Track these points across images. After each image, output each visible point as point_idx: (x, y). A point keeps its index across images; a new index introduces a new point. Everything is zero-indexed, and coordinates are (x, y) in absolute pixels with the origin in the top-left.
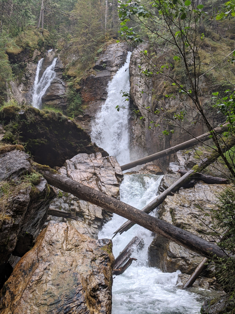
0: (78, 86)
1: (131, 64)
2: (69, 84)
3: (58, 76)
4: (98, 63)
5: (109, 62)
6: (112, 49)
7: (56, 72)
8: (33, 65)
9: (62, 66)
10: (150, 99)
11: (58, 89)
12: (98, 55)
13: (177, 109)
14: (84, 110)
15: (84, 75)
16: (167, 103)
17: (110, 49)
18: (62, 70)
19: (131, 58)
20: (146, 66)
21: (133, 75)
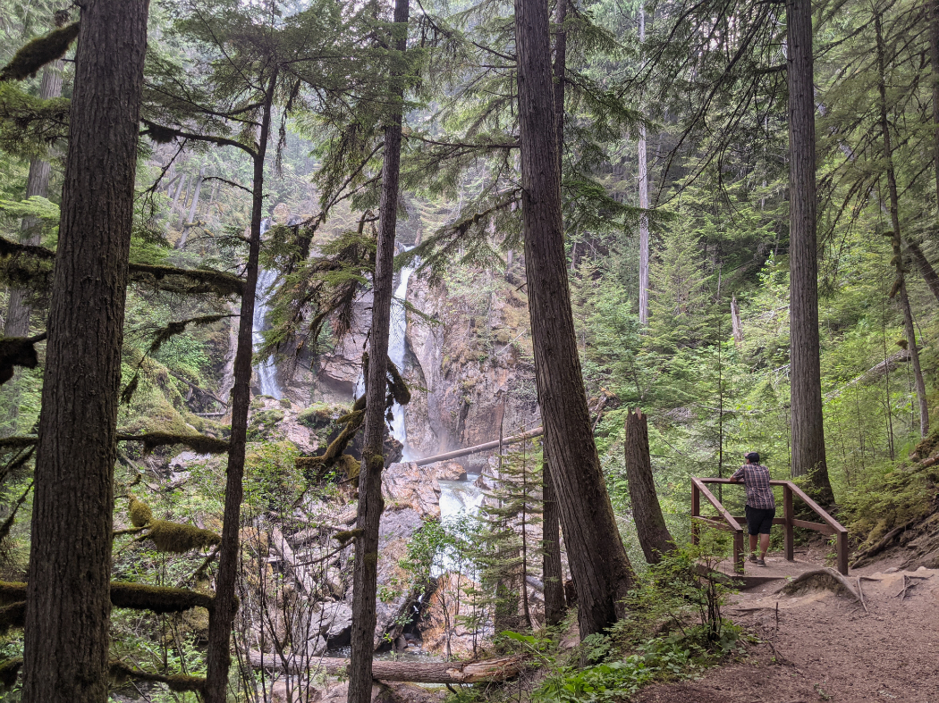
10: (437, 354)
16: (464, 372)
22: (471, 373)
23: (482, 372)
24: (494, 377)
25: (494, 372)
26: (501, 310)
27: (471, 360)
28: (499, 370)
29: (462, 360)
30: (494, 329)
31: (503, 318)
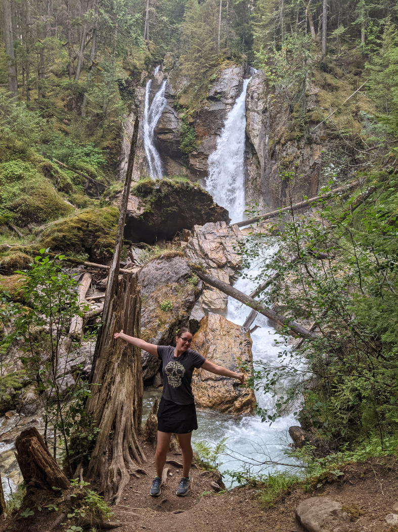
0: (191, 119)
1: (247, 97)
2: (182, 115)
3: (168, 103)
4: (211, 94)
5: (224, 93)
6: (227, 76)
7: (166, 98)
8: (142, 90)
9: (172, 92)
10: (267, 141)
11: (171, 121)
12: (212, 82)
13: (295, 157)
14: (198, 146)
15: (197, 107)
16: (284, 150)
17: (224, 76)
18: (173, 97)
19: (247, 90)
20: (264, 102)
21: (249, 109)
22: (290, 151)
23: (299, 149)
24: (310, 152)
25: (309, 149)
26: (316, 95)
27: (290, 140)
28: (314, 146)
29: (282, 141)
30: (309, 111)
31: (317, 102)
